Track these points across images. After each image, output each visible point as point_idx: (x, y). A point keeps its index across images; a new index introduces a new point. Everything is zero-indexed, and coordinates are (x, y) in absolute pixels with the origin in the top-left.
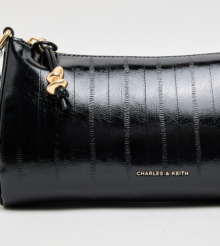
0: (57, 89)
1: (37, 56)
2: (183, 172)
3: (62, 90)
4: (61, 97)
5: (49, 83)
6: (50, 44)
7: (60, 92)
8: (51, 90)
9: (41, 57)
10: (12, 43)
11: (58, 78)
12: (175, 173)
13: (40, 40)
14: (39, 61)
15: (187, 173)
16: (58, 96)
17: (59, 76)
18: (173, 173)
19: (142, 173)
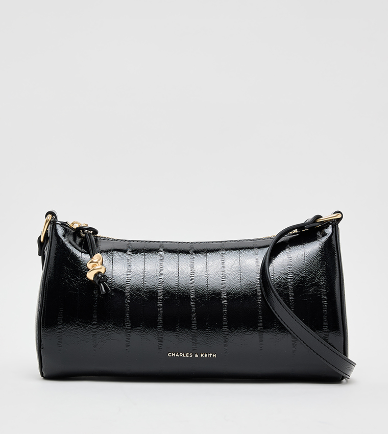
0: (96, 275)
1: (79, 240)
2: (211, 354)
3: (100, 276)
4: (99, 283)
5: (89, 270)
6: (90, 229)
7: (98, 277)
8: (90, 276)
9: (82, 241)
10: (56, 226)
11: (97, 264)
12: (204, 355)
13: (82, 226)
14: (80, 245)
15: (215, 356)
16: (97, 282)
17: (97, 263)
18: (202, 355)
19: (173, 355)
